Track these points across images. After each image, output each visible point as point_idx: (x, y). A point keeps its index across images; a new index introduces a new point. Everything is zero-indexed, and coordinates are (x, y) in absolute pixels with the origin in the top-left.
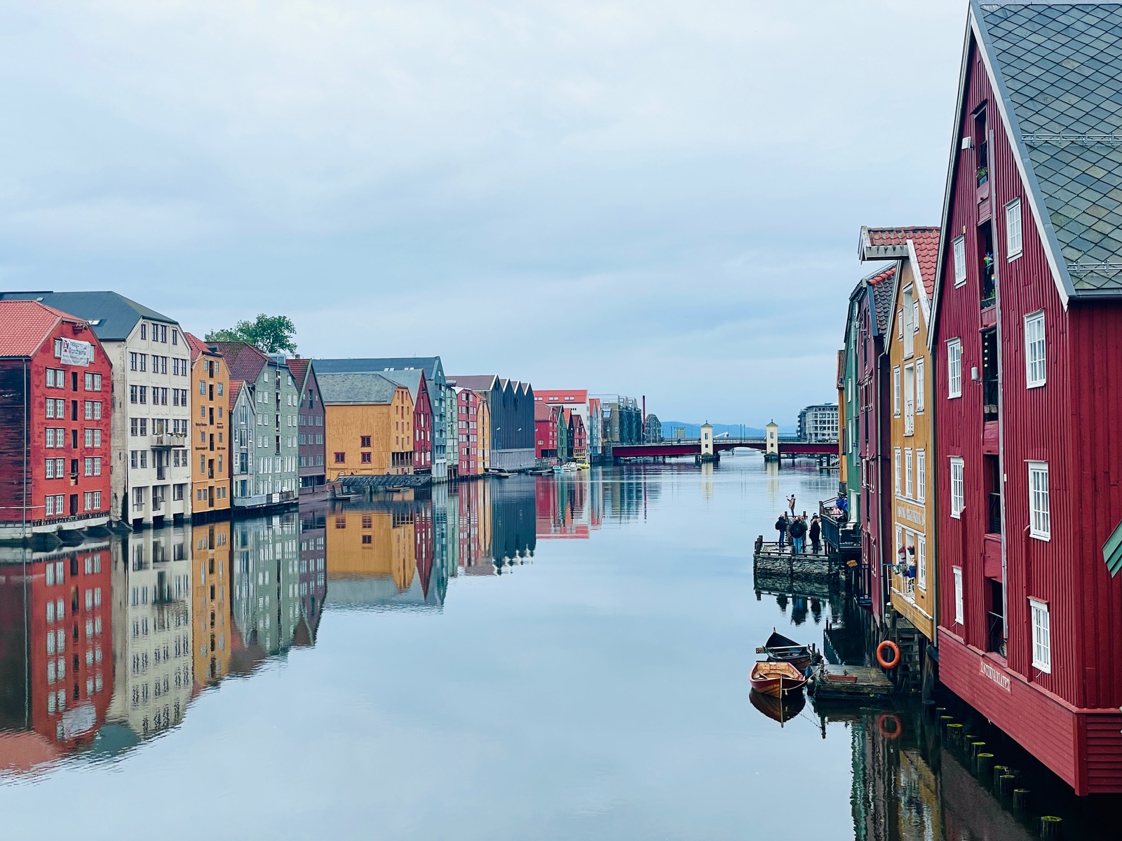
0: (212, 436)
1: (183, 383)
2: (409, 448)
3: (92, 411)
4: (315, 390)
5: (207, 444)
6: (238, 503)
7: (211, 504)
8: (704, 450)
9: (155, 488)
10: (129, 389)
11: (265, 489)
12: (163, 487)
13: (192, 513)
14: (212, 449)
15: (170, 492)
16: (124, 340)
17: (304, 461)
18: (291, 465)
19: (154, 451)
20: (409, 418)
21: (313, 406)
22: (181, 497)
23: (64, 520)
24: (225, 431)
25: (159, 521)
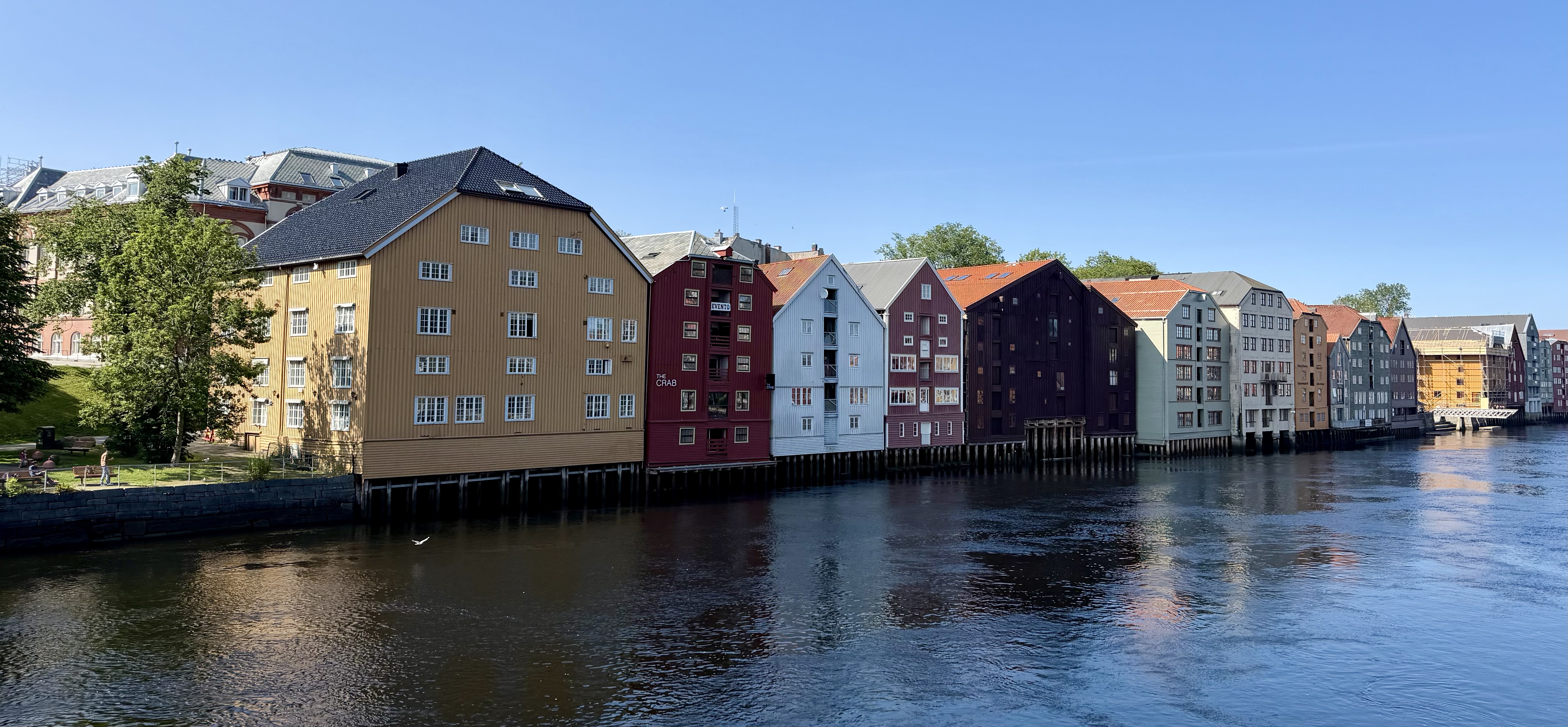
0: (1312, 374)
1: (1287, 335)
4: (1407, 341)
5: (1309, 380)
6: (1335, 425)
7: (1312, 424)
9: (1264, 411)
10: (1242, 340)
11: (1359, 414)
12: (1271, 410)
13: (1296, 431)
14: (1312, 384)
15: (1277, 416)
16: (1238, 305)
17: (1395, 394)
19: (1263, 384)
21: (1405, 353)
22: (1286, 419)
24: (1324, 371)
25: (1268, 435)
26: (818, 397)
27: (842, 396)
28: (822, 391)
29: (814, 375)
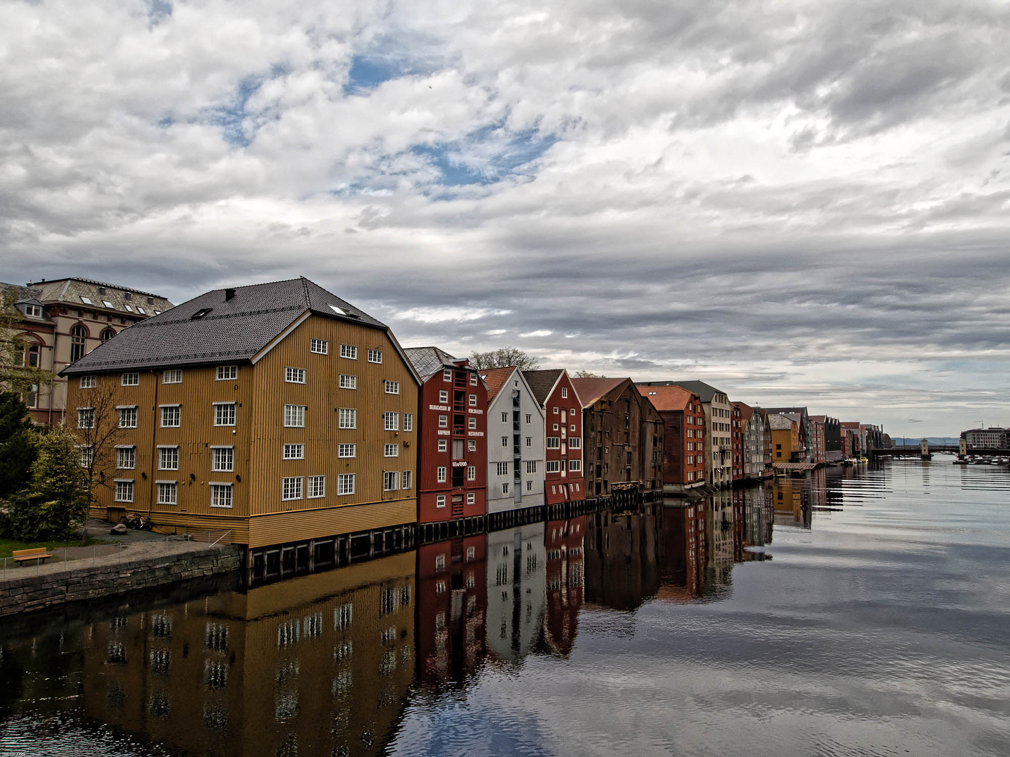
0: (737, 445)
1: (729, 421)
3: (700, 434)
4: (768, 424)
6: (747, 476)
8: (923, 453)
9: (721, 470)
10: (712, 424)
11: (756, 470)
12: (723, 468)
13: (733, 481)
15: (725, 471)
16: (710, 402)
17: (765, 456)
18: (762, 458)
19: (720, 452)
20: (797, 436)
21: (768, 431)
22: (728, 473)
23: (693, 483)
25: (722, 483)
26: (511, 468)
27: (524, 467)
28: (513, 464)
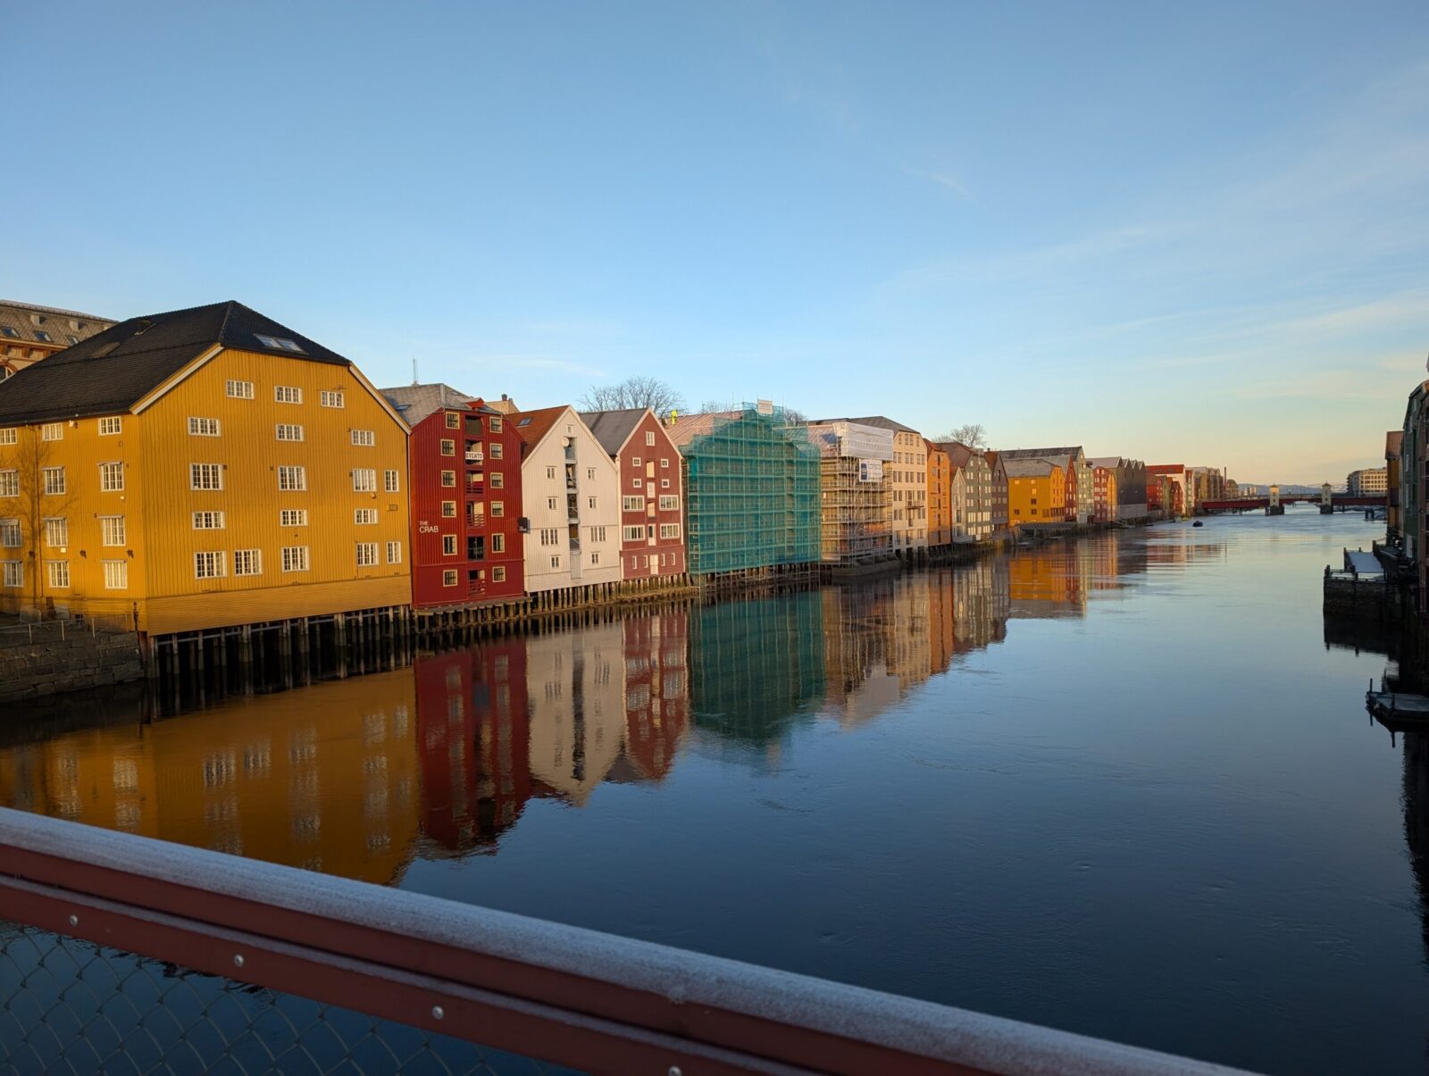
0: (939, 501)
1: (924, 469)
2: (1062, 505)
4: (1002, 471)
5: (937, 505)
6: (956, 540)
7: (940, 541)
8: (1272, 504)
10: (892, 473)
12: (912, 531)
13: (929, 547)
14: (940, 508)
15: (916, 534)
17: (995, 514)
18: (987, 516)
19: (907, 509)
20: (1062, 486)
21: (1000, 479)
22: (922, 537)
24: (948, 497)
25: (909, 550)
26: (564, 536)
27: (584, 535)
28: (567, 531)
29: (559, 518)
